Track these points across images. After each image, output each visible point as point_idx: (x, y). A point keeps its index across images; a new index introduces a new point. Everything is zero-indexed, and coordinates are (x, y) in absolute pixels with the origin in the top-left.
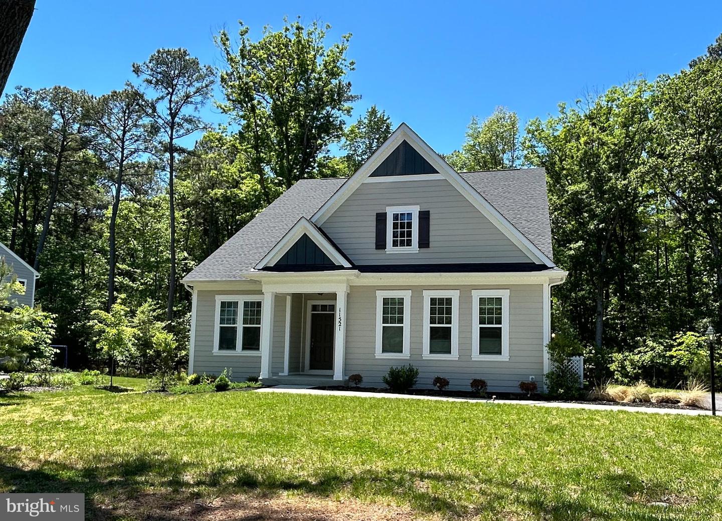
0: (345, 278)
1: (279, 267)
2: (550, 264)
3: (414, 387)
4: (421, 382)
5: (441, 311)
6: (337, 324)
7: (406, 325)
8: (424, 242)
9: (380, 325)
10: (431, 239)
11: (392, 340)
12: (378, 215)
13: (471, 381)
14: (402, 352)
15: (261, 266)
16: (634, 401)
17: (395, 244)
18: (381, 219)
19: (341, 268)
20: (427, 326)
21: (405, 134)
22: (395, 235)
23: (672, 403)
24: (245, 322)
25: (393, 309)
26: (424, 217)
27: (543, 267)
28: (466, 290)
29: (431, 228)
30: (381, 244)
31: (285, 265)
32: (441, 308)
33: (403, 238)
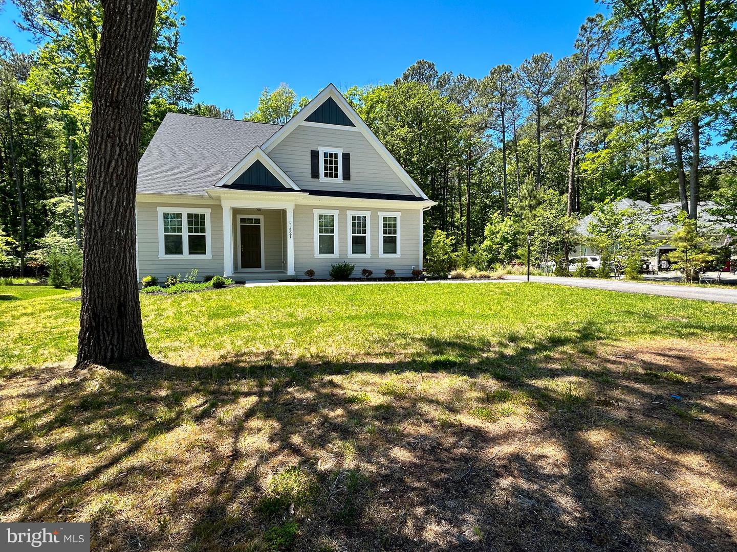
0: (293, 198)
1: (235, 186)
2: (425, 197)
3: (350, 277)
4: (357, 273)
5: (359, 225)
6: (288, 233)
7: (336, 235)
8: (347, 176)
9: (317, 235)
10: (351, 174)
11: (327, 245)
12: (312, 152)
13: (385, 271)
14: (333, 253)
15: (221, 184)
16: (472, 277)
17: (326, 175)
18: (315, 155)
19: (291, 190)
20: (350, 235)
21: (331, 92)
22: (326, 168)
23: (488, 277)
24: (190, 230)
25: (327, 224)
26: (346, 157)
27: (421, 199)
28: (375, 211)
29: (351, 166)
30: (315, 175)
31: (240, 184)
32: (359, 223)
33: (331, 172)
